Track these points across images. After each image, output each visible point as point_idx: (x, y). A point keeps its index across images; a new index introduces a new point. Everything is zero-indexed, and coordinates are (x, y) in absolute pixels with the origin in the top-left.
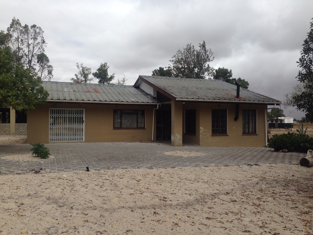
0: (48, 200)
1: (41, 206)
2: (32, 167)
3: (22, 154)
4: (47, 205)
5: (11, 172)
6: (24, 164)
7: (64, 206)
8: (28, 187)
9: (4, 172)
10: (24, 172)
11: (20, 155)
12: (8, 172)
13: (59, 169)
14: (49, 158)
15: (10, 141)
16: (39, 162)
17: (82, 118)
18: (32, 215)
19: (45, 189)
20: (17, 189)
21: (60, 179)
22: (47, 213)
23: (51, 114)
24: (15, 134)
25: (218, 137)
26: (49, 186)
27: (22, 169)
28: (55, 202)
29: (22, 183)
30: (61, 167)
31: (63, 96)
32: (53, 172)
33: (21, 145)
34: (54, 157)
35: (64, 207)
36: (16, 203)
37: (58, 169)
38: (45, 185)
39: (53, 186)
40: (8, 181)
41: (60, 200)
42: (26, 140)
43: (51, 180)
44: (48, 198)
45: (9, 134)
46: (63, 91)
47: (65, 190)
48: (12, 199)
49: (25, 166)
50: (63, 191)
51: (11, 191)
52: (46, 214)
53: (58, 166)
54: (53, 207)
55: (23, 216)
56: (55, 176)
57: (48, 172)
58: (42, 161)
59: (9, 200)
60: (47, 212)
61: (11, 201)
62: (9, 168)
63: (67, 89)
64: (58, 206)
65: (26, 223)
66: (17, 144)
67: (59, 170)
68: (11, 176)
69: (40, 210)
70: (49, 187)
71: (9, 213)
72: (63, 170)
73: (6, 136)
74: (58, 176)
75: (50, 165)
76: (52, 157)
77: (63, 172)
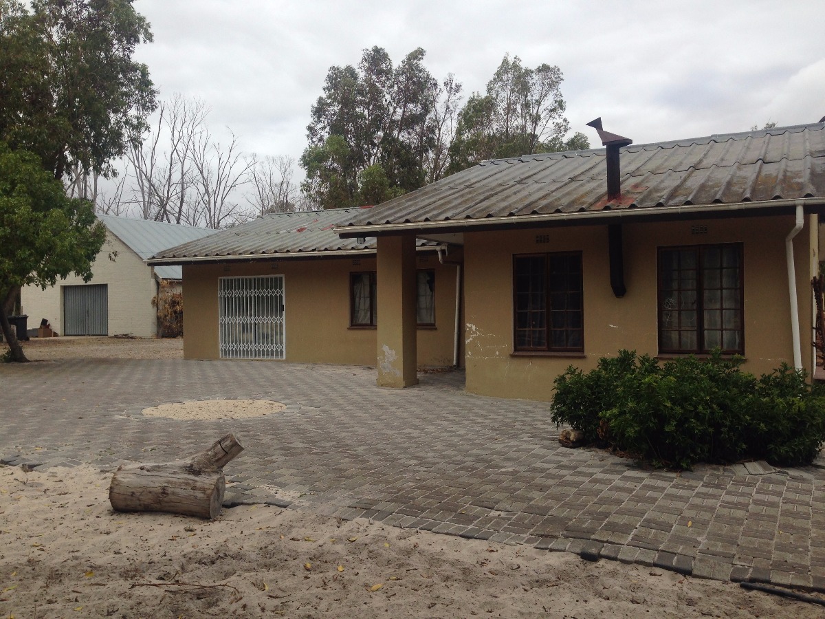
17: (281, 297)
23: (222, 291)
25: (537, 362)
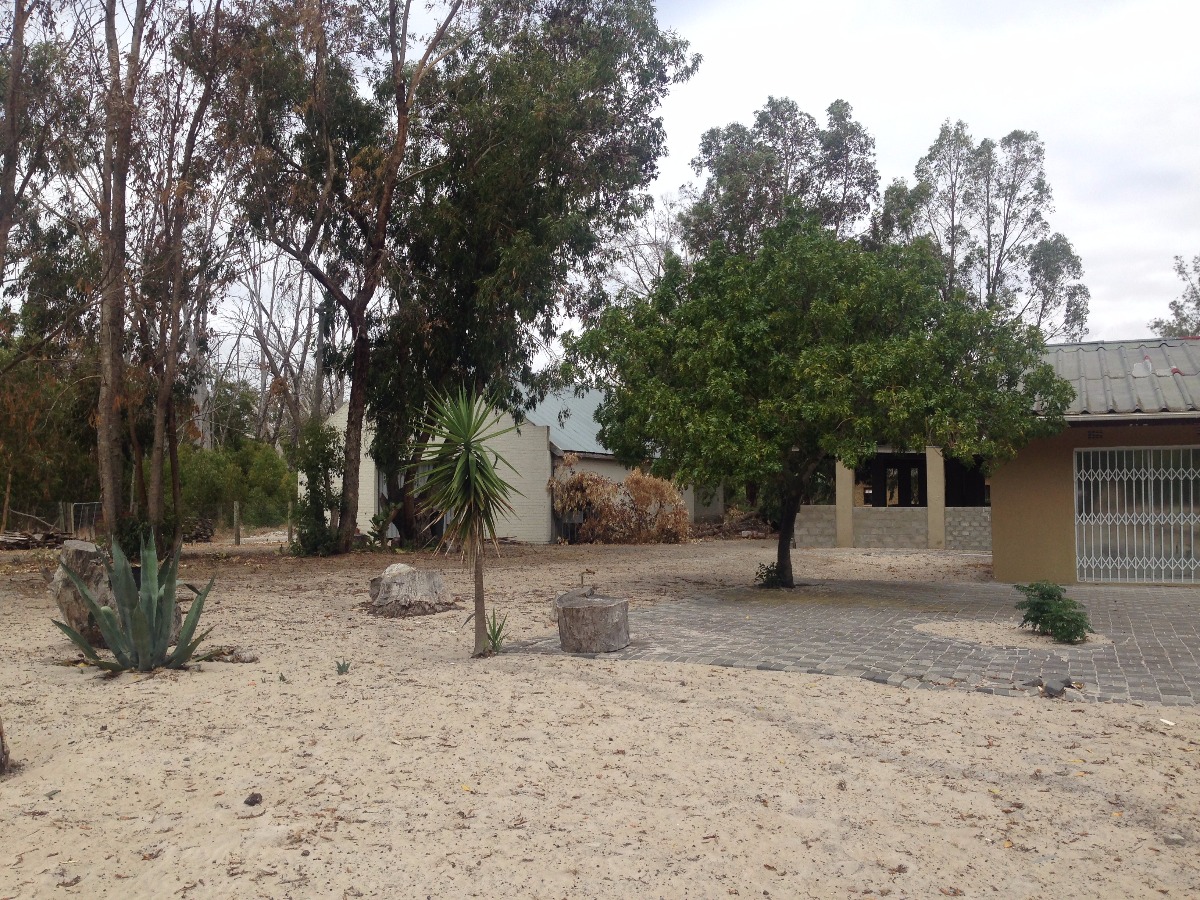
0: (1117, 809)
1: (1091, 828)
2: (1030, 671)
3: (980, 618)
4: (1116, 829)
5: (959, 683)
6: (996, 657)
7: (1188, 843)
8: (1028, 744)
9: (933, 677)
10: (1002, 686)
11: (977, 624)
12: (946, 681)
13: (1139, 690)
14: (1088, 644)
15: (930, 569)
16: (1052, 656)
18: (1060, 853)
19: (1094, 763)
20: (990, 745)
21: (1151, 731)
22: (1119, 860)
23: (1083, 471)
24: (943, 544)
26: (1109, 755)
27: (993, 674)
28: (1147, 822)
29: (1002, 726)
30: (1146, 684)
31: (1132, 398)
32: (1114, 701)
33: (973, 584)
34: (1109, 642)
35: (1186, 849)
36: (996, 797)
37: (1134, 690)
38: (1092, 747)
39: (1126, 757)
40: (952, 711)
41: (1163, 816)
42: (986, 569)
43: (1114, 729)
44: (1113, 799)
45: (926, 545)
46: (1127, 376)
47: (1180, 780)
48: (977, 782)
49: (1004, 665)
50: (1171, 782)
51: (970, 751)
52: (1118, 863)
53: (1132, 680)
54: (1141, 840)
55: (1027, 850)
56: (1128, 716)
57: (1096, 696)
58: (1065, 652)
59: (966, 783)
60: (1120, 854)
61: (974, 788)
62: (950, 665)
63: (1147, 368)
64: (1162, 840)
65: (1045, 881)
66: (959, 583)
67: (1141, 696)
68: (957, 695)
69: (1091, 840)
70: (1112, 759)
71: (976, 831)
72: (1157, 698)
73: (914, 550)
74: (1141, 720)
75: (1099, 673)
76: (1098, 640)
77: (1157, 706)
